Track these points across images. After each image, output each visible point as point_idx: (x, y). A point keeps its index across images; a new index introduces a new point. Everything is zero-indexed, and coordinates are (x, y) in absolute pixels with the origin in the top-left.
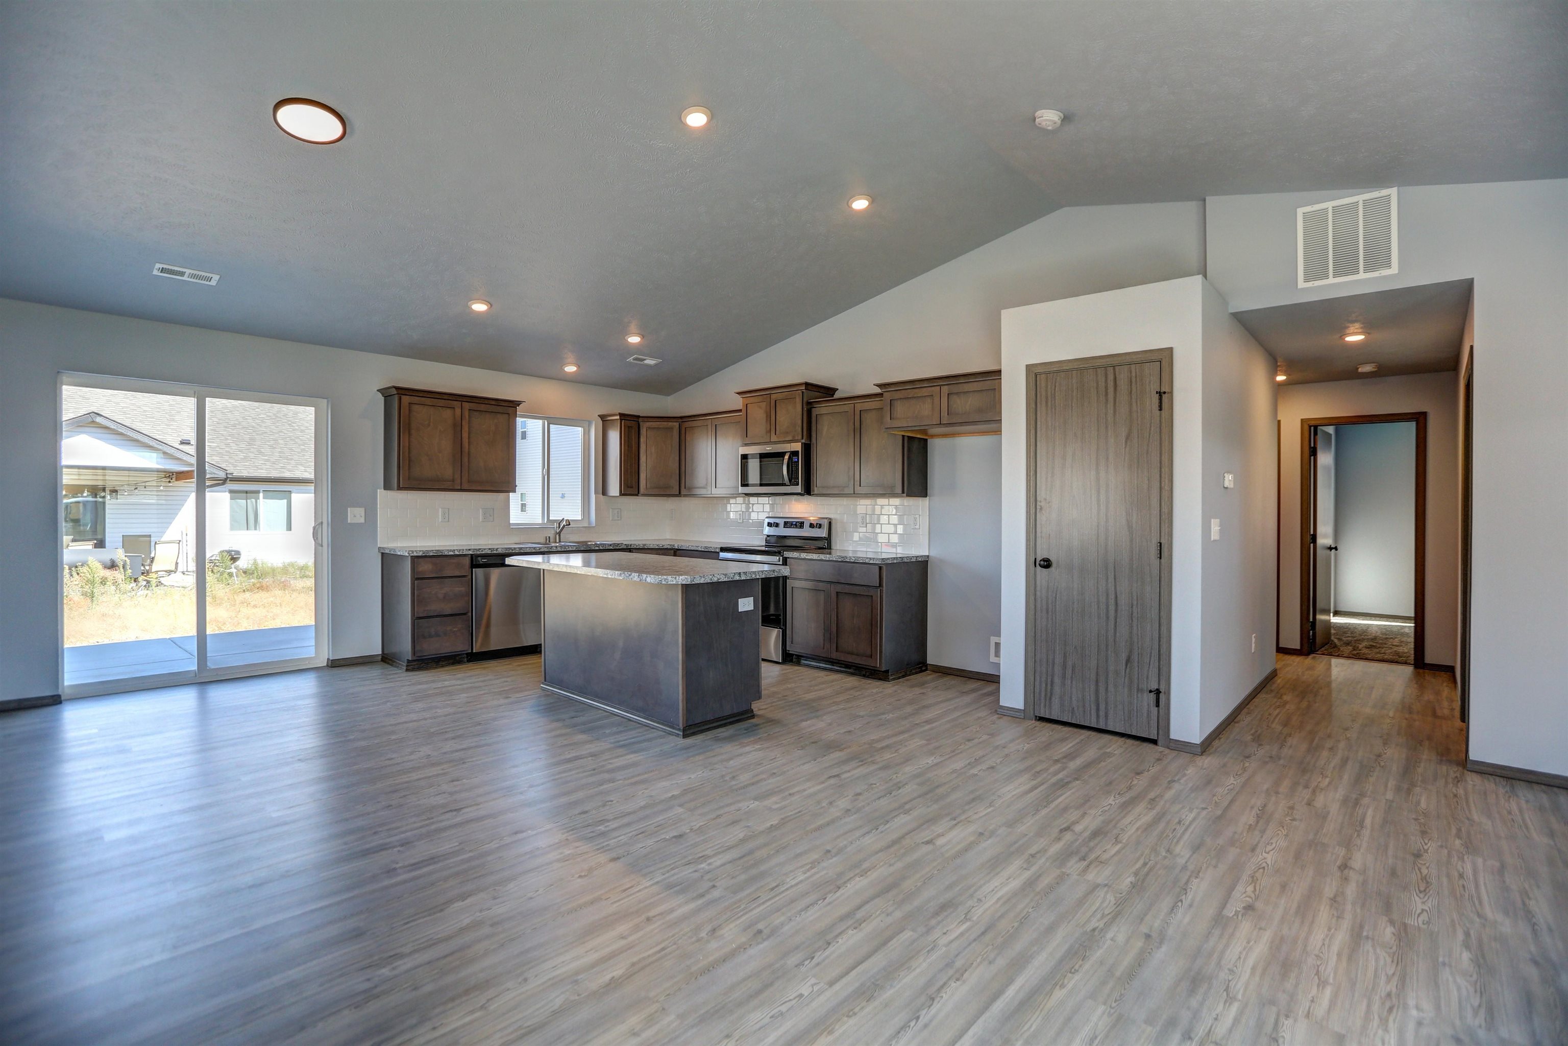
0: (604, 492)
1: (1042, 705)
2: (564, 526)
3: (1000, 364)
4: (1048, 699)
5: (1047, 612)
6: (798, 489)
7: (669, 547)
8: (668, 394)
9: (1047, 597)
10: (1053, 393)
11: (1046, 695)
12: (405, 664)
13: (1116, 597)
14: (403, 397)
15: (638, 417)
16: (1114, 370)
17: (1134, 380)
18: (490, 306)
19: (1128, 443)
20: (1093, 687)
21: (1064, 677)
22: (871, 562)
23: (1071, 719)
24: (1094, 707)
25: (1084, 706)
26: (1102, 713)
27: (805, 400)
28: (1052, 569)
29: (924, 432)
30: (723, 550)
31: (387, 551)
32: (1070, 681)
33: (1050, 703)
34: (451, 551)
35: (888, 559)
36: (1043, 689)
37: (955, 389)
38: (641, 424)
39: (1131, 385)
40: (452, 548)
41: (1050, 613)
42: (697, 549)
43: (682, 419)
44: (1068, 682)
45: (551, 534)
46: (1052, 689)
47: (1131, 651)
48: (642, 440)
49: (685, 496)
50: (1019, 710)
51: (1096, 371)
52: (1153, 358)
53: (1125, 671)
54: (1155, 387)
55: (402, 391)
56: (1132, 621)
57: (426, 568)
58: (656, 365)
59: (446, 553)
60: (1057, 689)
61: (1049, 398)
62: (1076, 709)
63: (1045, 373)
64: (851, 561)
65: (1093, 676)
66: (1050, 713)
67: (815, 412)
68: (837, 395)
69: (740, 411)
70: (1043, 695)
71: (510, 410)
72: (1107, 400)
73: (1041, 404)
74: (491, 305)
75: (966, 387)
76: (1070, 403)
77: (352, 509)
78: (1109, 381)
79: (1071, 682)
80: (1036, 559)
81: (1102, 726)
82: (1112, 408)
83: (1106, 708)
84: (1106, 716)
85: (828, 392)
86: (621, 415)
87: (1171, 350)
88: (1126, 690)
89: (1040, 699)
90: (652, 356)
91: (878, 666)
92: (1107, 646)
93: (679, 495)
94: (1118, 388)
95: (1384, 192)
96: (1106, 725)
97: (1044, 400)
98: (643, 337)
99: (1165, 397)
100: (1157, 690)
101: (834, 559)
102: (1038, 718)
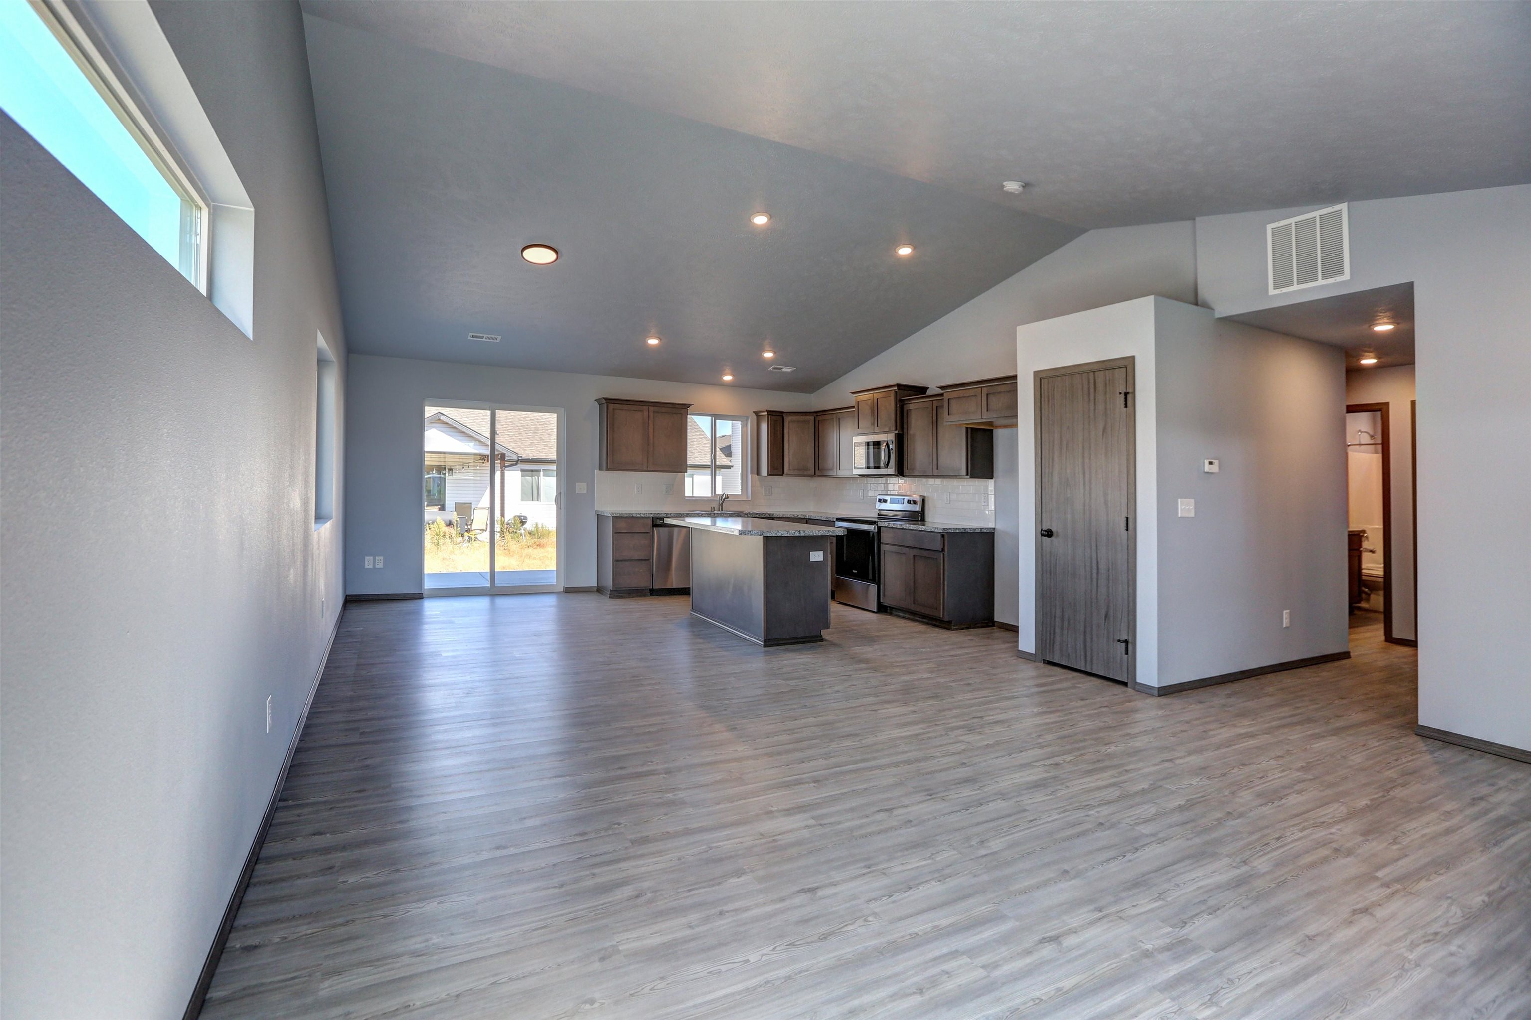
0: (758, 473)
1: (1047, 651)
2: (724, 499)
3: (1016, 370)
4: (1050, 646)
5: (1050, 574)
6: (891, 470)
7: (802, 517)
8: (810, 393)
9: (1050, 562)
10: (1053, 393)
11: (1050, 642)
12: (609, 593)
13: (1098, 563)
14: (609, 405)
15: (782, 413)
16: (1094, 374)
17: (1108, 383)
18: (660, 341)
19: (1105, 434)
20: (1082, 636)
21: (1062, 629)
22: (936, 531)
23: (1066, 662)
24: (1083, 653)
25: (1075, 652)
26: (1089, 659)
27: (898, 398)
28: (1053, 538)
29: (990, 424)
30: (839, 520)
31: (599, 514)
32: (1066, 631)
33: (1053, 649)
34: (639, 514)
35: (950, 529)
36: (1048, 637)
37: (991, 390)
38: (785, 418)
39: (1106, 387)
40: (641, 512)
41: (1052, 575)
42: (821, 519)
43: (817, 414)
44: (1065, 632)
45: (716, 505)
46: (1054, 637)
47: (1108, 607)
48: (786, 431)
49: (819, 476)
50: (1031, 654)
51: (1082, 376)
52: (1122, 365)
53: (1105, 624)
54: (1122, 390)
55: (609, 401)
56: (1109, 583)
57: (622, 525)
58: (792, 371)
59: (635, 516)
60: (1058, 638)
61: (1050, 399)
62: (1069, 654)
63: (1049, 378)
65: (1082, 628)
66: (1053, 658)
67: (906, 408)
68: (929, 393)
69: (853, 407)
70: (1048, 641)
71: (683, 411)
72: (1089, 399)
73: (1044, 402)
74: (662, 340)
75: (999, 389)
76: (1064, 401)
77: (579, 483)
78: (1091, 384)
80: (1042, 530)
81: (1089, 670)
82: (1093, 406)
83: (1091, 654)
84: (1091, 661)
85: (921, 391)
86: (768, 411)
87: (1133, 358)
88: (1105, 641)
89: (1046, 647)
90: (787, 365)
91: (942, 616)
92: (1092, 602)
93: (814, 475)
94: (1097, 390)
95: (1337, 207)
96: (1092, 669)
97: (1046, 400)
98: (775, 353)
99: (1129, 397)
100: (1127, 640)
101: (912, 529)
102: (1043, 661)
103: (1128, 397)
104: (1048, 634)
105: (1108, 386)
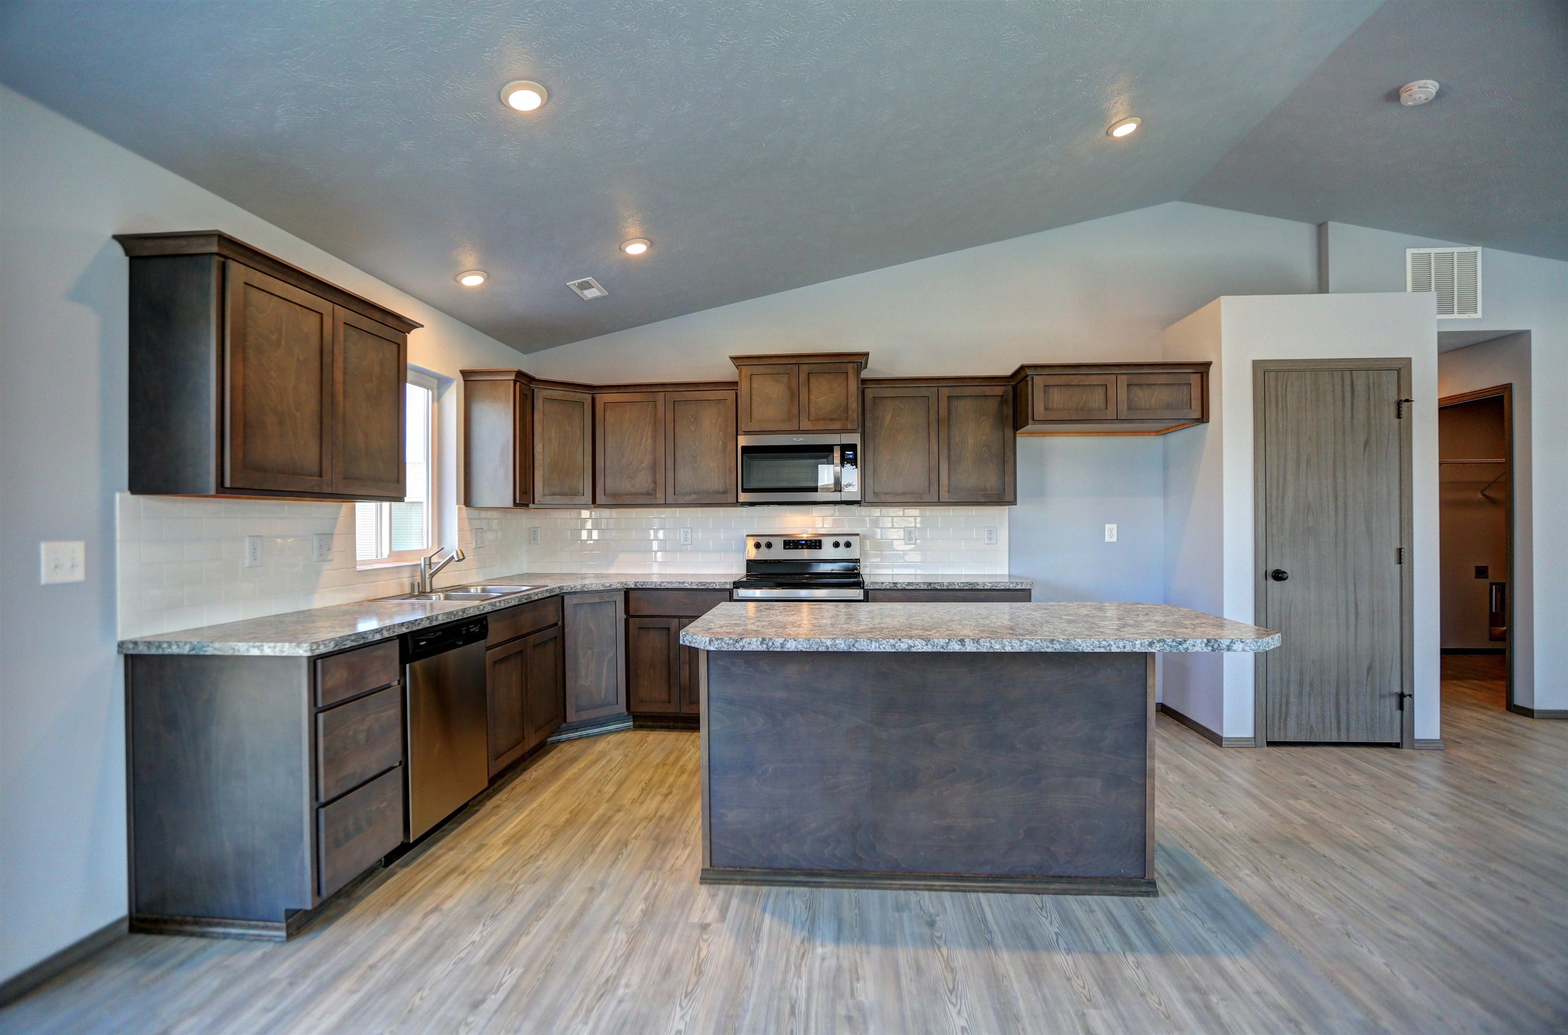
0: (468, 501)
1: (1276, 729)
4: (1282, 722)
8: (528, 352)
9: (1281, 612)
10: (1284, 393)
11: (1280, 717)
13: (1356, 605)
15: (532, 380)
16: (1351, 374)
17: (1372, 387)
19: (1367, 449)
20: (1333, 701)
21: (1301, 693)
23: (1310, 737)
24: (1334, 721)
25: (1324, 722)
26: (1343, 726)
28: (1285, 581)
32: (1307, 699)
33: (1285, 725)
36: (1277, 710)
37: (1137, 379)
38: (536, 388)
39: (1369, 392)
44: (1305, 699)
46: (1287, 708)
47: (1372, 659)
50: (1247, 739)
51: (1332, 374)
52: (1392, 367)
53: (1367, 679)
54: (1393, 396)
56: (1373, 628)
60: (1293, 709)
61: (1280, 399)
62: (1314, 726)
63: (1277, 371)
64: (986, 587)
65: (1333, 691)
66: (1286, 736)
69: (736, 383)
70: (1277, 716)
72: (1344, 405)
73: (1270, 405)
75: (1152, 379)
76: (1304, 404)
78: (1346, 386)
79: (1309, 699)
80: (1266, 571)
81: (1343, 739)
82: (1350, 413)
83: (1348, 720)
84: (1348, 729)
86: (513, 375)
87: (1409, 360)
88: (1368, 698)
89: (1273, 723)
92: (1347, 656)
93: (594, 504)
94: (1356, 393)
95: (1473, 249)
97: (1273, 400)
98: (651, 246)
99: (1404, 407)
100: (1402, 693)
101: (957, 587)
102: (1270, 744)
103: (1402, 406)
104: (1277, 706)
105: (1371, 390)
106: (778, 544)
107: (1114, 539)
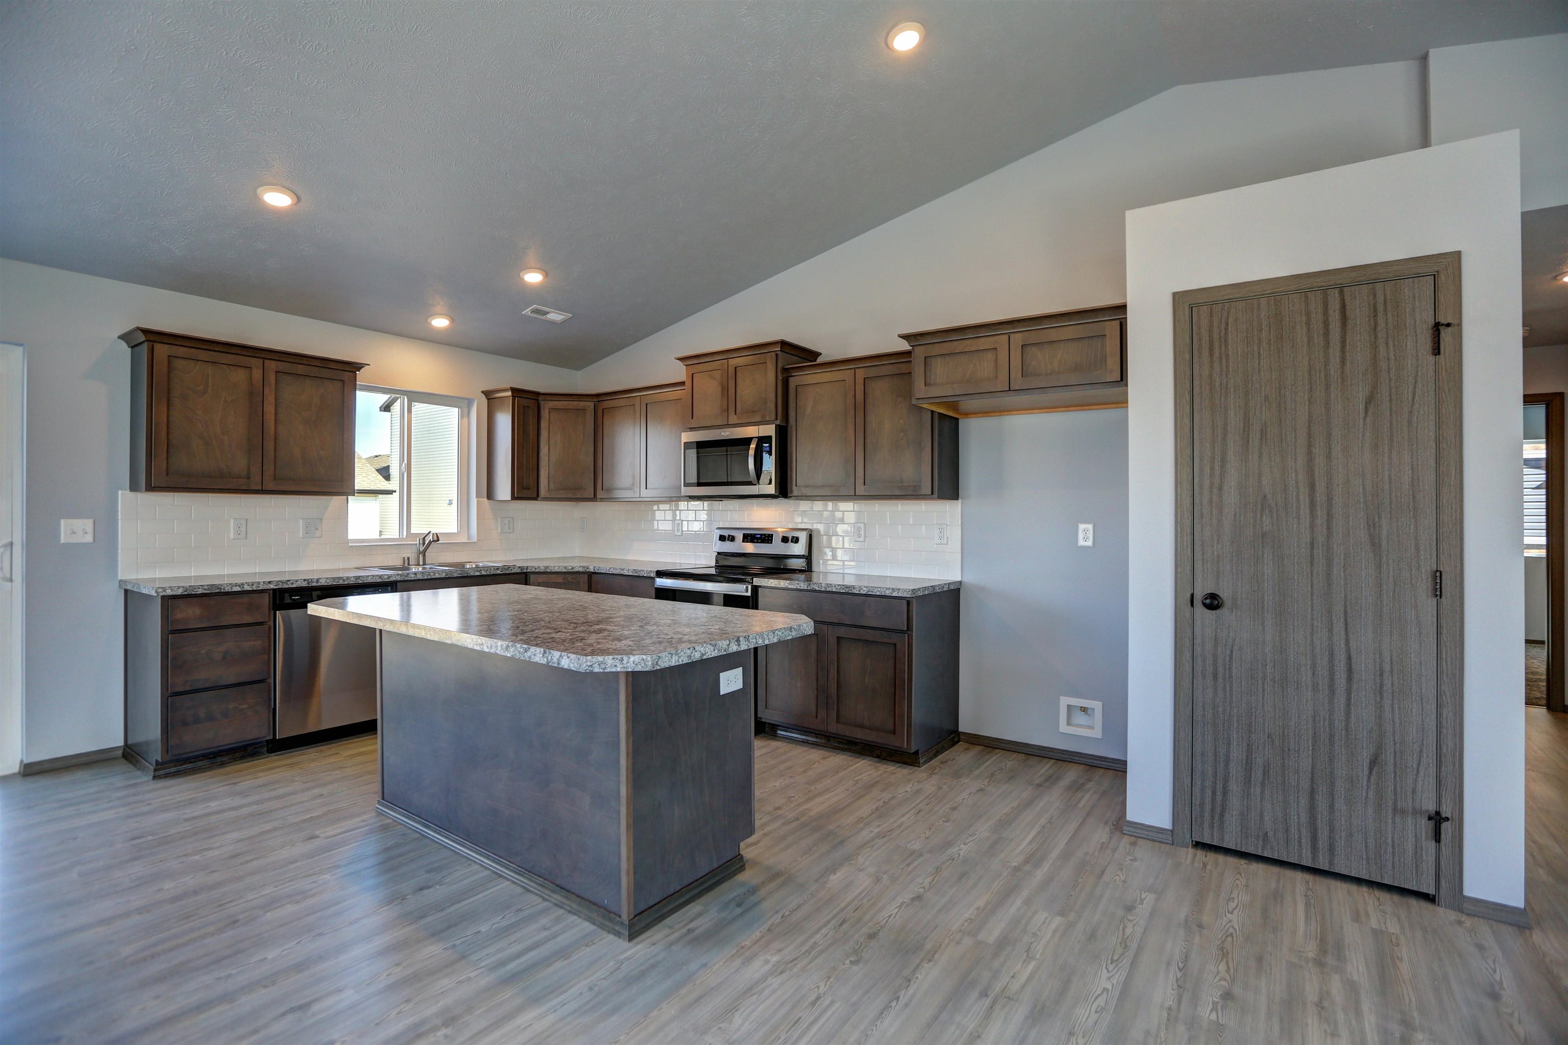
0: (490, 495)
1: (1206, 824)
2: (430, 542)
3: (1125, 294)
4: (1217, 817)
5: (1215, 677)
6: (771, 489)
7: (581, 570)
8: (578, 368)
9: (1215, 656)
10: (1223, 333)
11: (1213, 809)
12: (152, 768)
13: (1349, 658)
14: (158, 347)
15: (538, 394)
16: (1341, 293)
17: (1380, 308)
18: (296, 199)
19: (1371, 410)
20: (1304, 802)
21: (1248, 781)
22: (895, 594)
23: (1263, 849)
24: (1306, 833)
25: (1287, 830)
26: (1322, 844)
27: (780, 366)
28: (1224, 612)
29: (957, 405)
30: (660, 574)
31: (130, 588)
32: (1258, 790)
33: (1222, 823)
34: (236, 585)
35: (919, 589)
36: (1208, 800)
37: (1033, 338)
38: (542, 403)
39: (1375, 316)
40: (239, 581)
41: (1220, 680)
42: (622, 572)
43: (598, 397)
44: (1256, 791)
45: (411, 554)
46: (1224, 800)
47: (1380, 748)
48: (544, 425)
49: (602, 500)
50: (1161, 830)
51: (1306, 297)
52: (1420, 271)
53: (1369, 778)
54: (1425, 318)
55: (153, 337)
56: (1382, 698)
57: (190, 614)
58: (564, 322)
59: (228, 588)
60: (1235, 802)
61: (1216, 344)
62: (1270, 834)
63: (1211, 303)
65: (1305, 784)
66: (1223, 840)
67: (793, 382)
68: (819, 359)
69: (683, 383)
70: (1208, 807)
71: (346, 376)
72: (1327, 343)
73: (1200, 352)
74: (299, 199)
75: (1054, 335)
76: (1256, 348)
77: (67, 520)
78: (1331, 312)
79: (1262, 792)
80: (1192, 596)
81: (1323, 865)
82: (1338, 354)
83: (1331, 838)
84: (1331, 849)
85: (807, 356)
86: (514, 390)
87: (1458, 255)
88: (1370, 811)
89: (1202, 816)
90: (559, 308)
91: (905, 746)
92: (1332, 736)
93: (594, 498)
94: (1350, 323)
96: (1331, 863)
97: (1205, 346)
98: (546, 274)
99: (1446, 334)
100: (1438, 813)
101: (834, 590)
102: (1198, 845)
103: (1442, 333)
104: (1209, 793)
105: (1380, 315)
106: (739, 536)
107: (1089, 543)
